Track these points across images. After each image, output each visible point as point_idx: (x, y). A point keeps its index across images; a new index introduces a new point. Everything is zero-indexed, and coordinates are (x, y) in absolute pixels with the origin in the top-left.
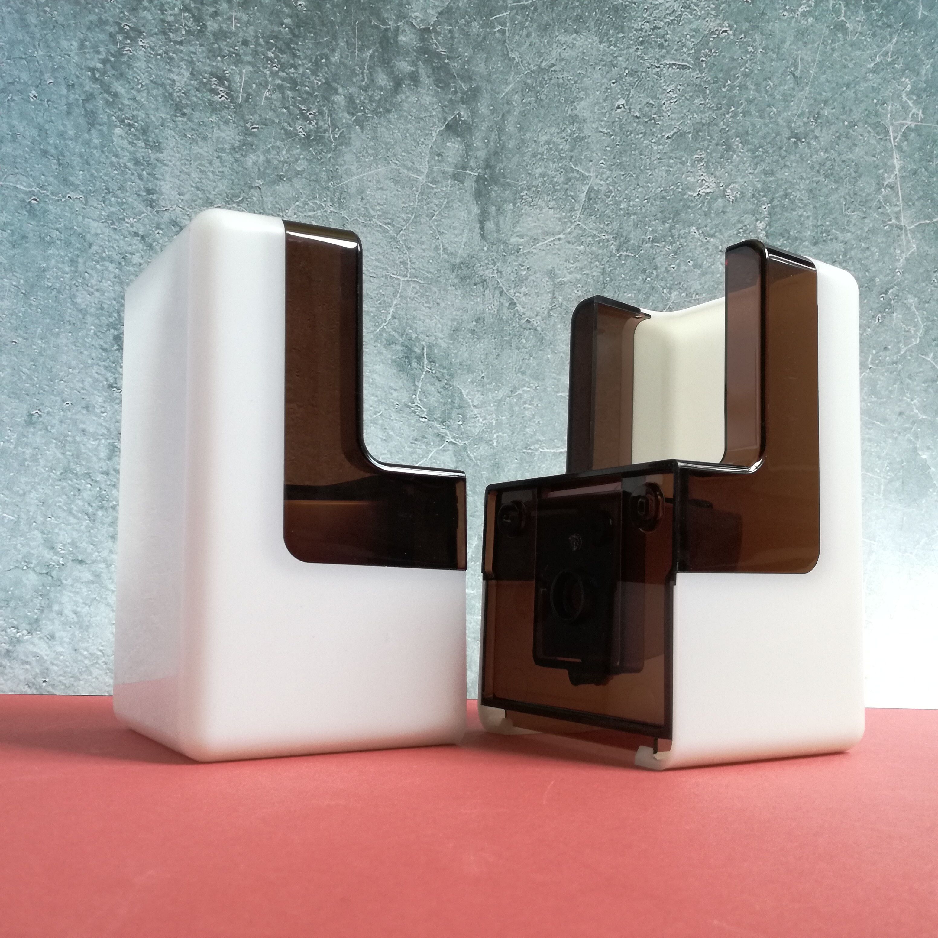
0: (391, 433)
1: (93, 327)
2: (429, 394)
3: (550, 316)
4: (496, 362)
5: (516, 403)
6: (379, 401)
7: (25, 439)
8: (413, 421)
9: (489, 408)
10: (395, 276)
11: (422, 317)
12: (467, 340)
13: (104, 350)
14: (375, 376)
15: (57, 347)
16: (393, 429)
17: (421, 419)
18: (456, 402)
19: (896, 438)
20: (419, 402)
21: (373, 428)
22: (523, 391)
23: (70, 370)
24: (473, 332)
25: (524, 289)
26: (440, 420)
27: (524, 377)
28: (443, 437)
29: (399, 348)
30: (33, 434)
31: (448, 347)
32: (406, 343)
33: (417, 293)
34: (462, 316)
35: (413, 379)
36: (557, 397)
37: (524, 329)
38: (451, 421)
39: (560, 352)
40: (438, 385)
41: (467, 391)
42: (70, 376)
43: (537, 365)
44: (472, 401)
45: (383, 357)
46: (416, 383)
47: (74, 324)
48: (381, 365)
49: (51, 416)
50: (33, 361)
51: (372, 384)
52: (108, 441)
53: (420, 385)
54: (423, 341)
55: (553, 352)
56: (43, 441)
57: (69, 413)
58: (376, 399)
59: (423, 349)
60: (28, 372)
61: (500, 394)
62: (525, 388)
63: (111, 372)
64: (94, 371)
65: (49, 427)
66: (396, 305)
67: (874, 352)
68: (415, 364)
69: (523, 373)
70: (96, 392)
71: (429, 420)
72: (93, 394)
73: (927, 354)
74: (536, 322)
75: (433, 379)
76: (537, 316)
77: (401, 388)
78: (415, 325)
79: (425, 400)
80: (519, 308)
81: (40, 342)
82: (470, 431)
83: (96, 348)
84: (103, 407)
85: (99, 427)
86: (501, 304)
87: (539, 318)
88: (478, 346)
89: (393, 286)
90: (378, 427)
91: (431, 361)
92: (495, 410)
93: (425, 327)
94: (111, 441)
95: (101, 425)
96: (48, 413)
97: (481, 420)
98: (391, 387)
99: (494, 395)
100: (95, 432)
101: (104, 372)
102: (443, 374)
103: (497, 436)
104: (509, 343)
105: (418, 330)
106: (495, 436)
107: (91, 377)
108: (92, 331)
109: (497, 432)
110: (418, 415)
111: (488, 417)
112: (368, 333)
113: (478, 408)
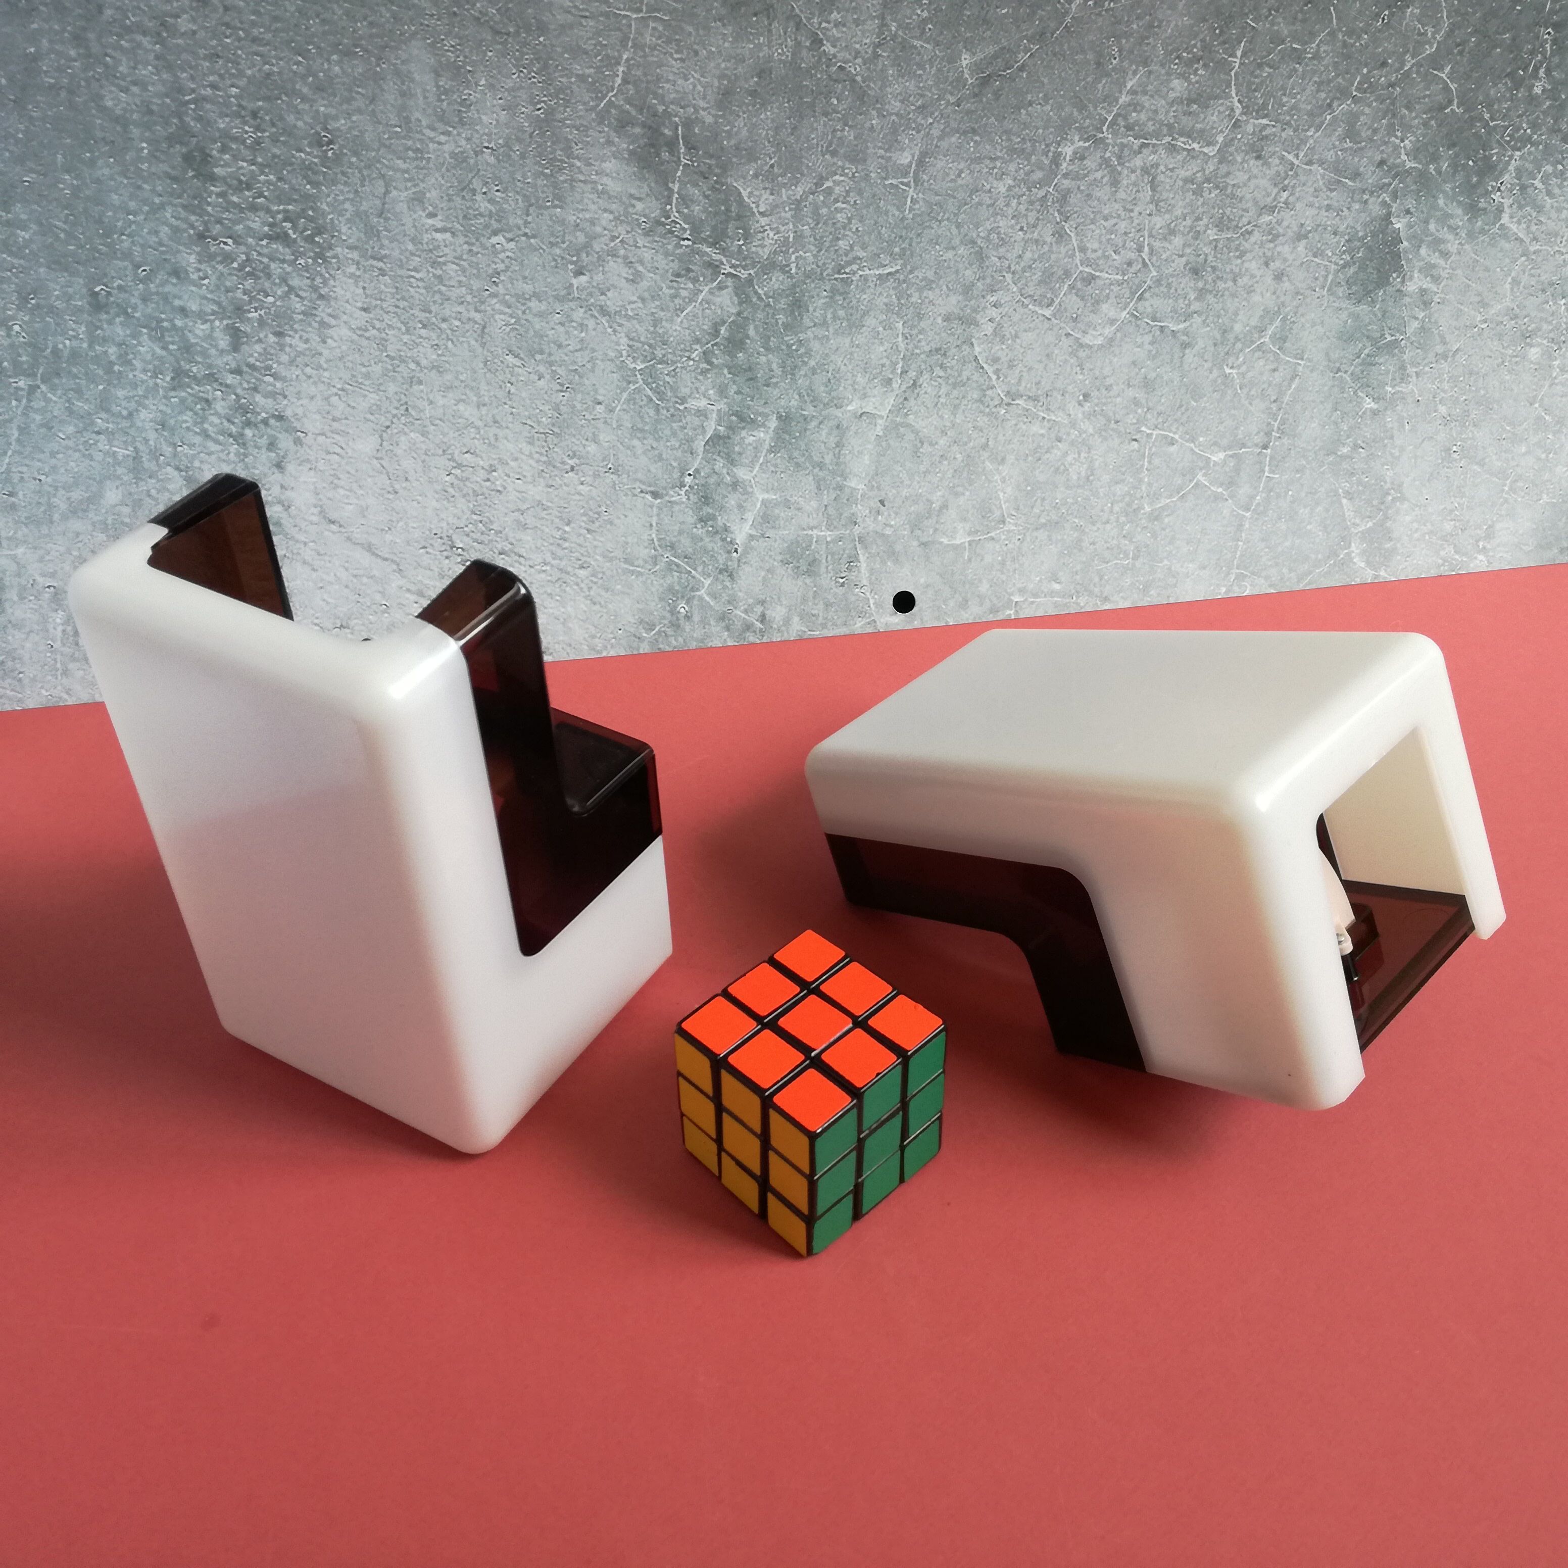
0: (640, 268)
1: (145, 145)
2: (692, 201)
3: (876, 56)
4: (791, 139)
5: (823, 202)
6: (616, 219)
7: (99, 332)
8: (669, 247)
9: (783, 214)
10: (623, 13)
11: (671, 77)
12: (744, 108)
13: (175, 179)
14: (605, 180)
15: (98, 181)
16: (641, 262)
17: (682, 242)
19: (1366, 202)
20: (677, 215)
21: (611, 263)
22: (834, 181)
23: (131, 217)
24: (753, 93)
25: (835, 16)
26: (710, 240)
27: (835, 160)
28: (717, 266)
29: (637, 130)
30: (110, 322)
31: (716, 122)
32: (649, 123)
33: (659, 38)
34: (735, 69)
35: (664, 179)
36: (885, 186)
37: (836, 81)
38: (728, 241)
39: (892, 114)
40: (704, 185)
41: (749, 190)
42: (133, 227)
43: (855, 138)
44: (758, 206)
45: (614, 149)
46: (671, 185)
47: (113, 142)
48: (613, 161)
49: (126, 292)
50: (66, 207)
51: (602, 193)
52: (225, 322)
53: (676, 187)
54: (676, 116)
55: (881, 116)
56: (128, 332)
57: (152, 286)
58: (611, 217)
59: (677, 129)
60: (65, 227)
61: (800, 190)
62: (837, 177)
63: (194, 213)
64: (168, 215)
65: (130, 310)
66: (628, 60)
67: (1365, 71)
69: (834, 153)
70: (181, 248)
71: (694, 243)
72: (179, 251)
73: (1441, 69)
74: (855, 68)
75: (696, 177)
76: (855, 58)
77: (648, 195)
78: (660, 91)
79: (686, 211)
80: (828, 48)
81: (67, 177)
82: (757, 253)
83: (159, 178)
84: (199, 270)
85: (205, 302)
86: (798, 44)
87: (859, 61)
88: (762, 116)
89: (619, 30)
90: (620, 260)
91: (691, 147)
92: (792, 217)
93: (677, 92)
94: (230, 322)
95: (206, 298)
96: (120, 288)
97: (771, 235)
98: (631, 196)
99: (790, 192)
100: (201, 310)
101: (183, 214)
102: (710, 166)
103: (797, 258)
104: (812, 106)
105: (666, 99)
106: (793, 257)
107: (166, 223)
108: (146, 151)
109: (796, 251)
110: (677, 236)
111: (782, 228)
112: (587, 110)
113: (767, 216)
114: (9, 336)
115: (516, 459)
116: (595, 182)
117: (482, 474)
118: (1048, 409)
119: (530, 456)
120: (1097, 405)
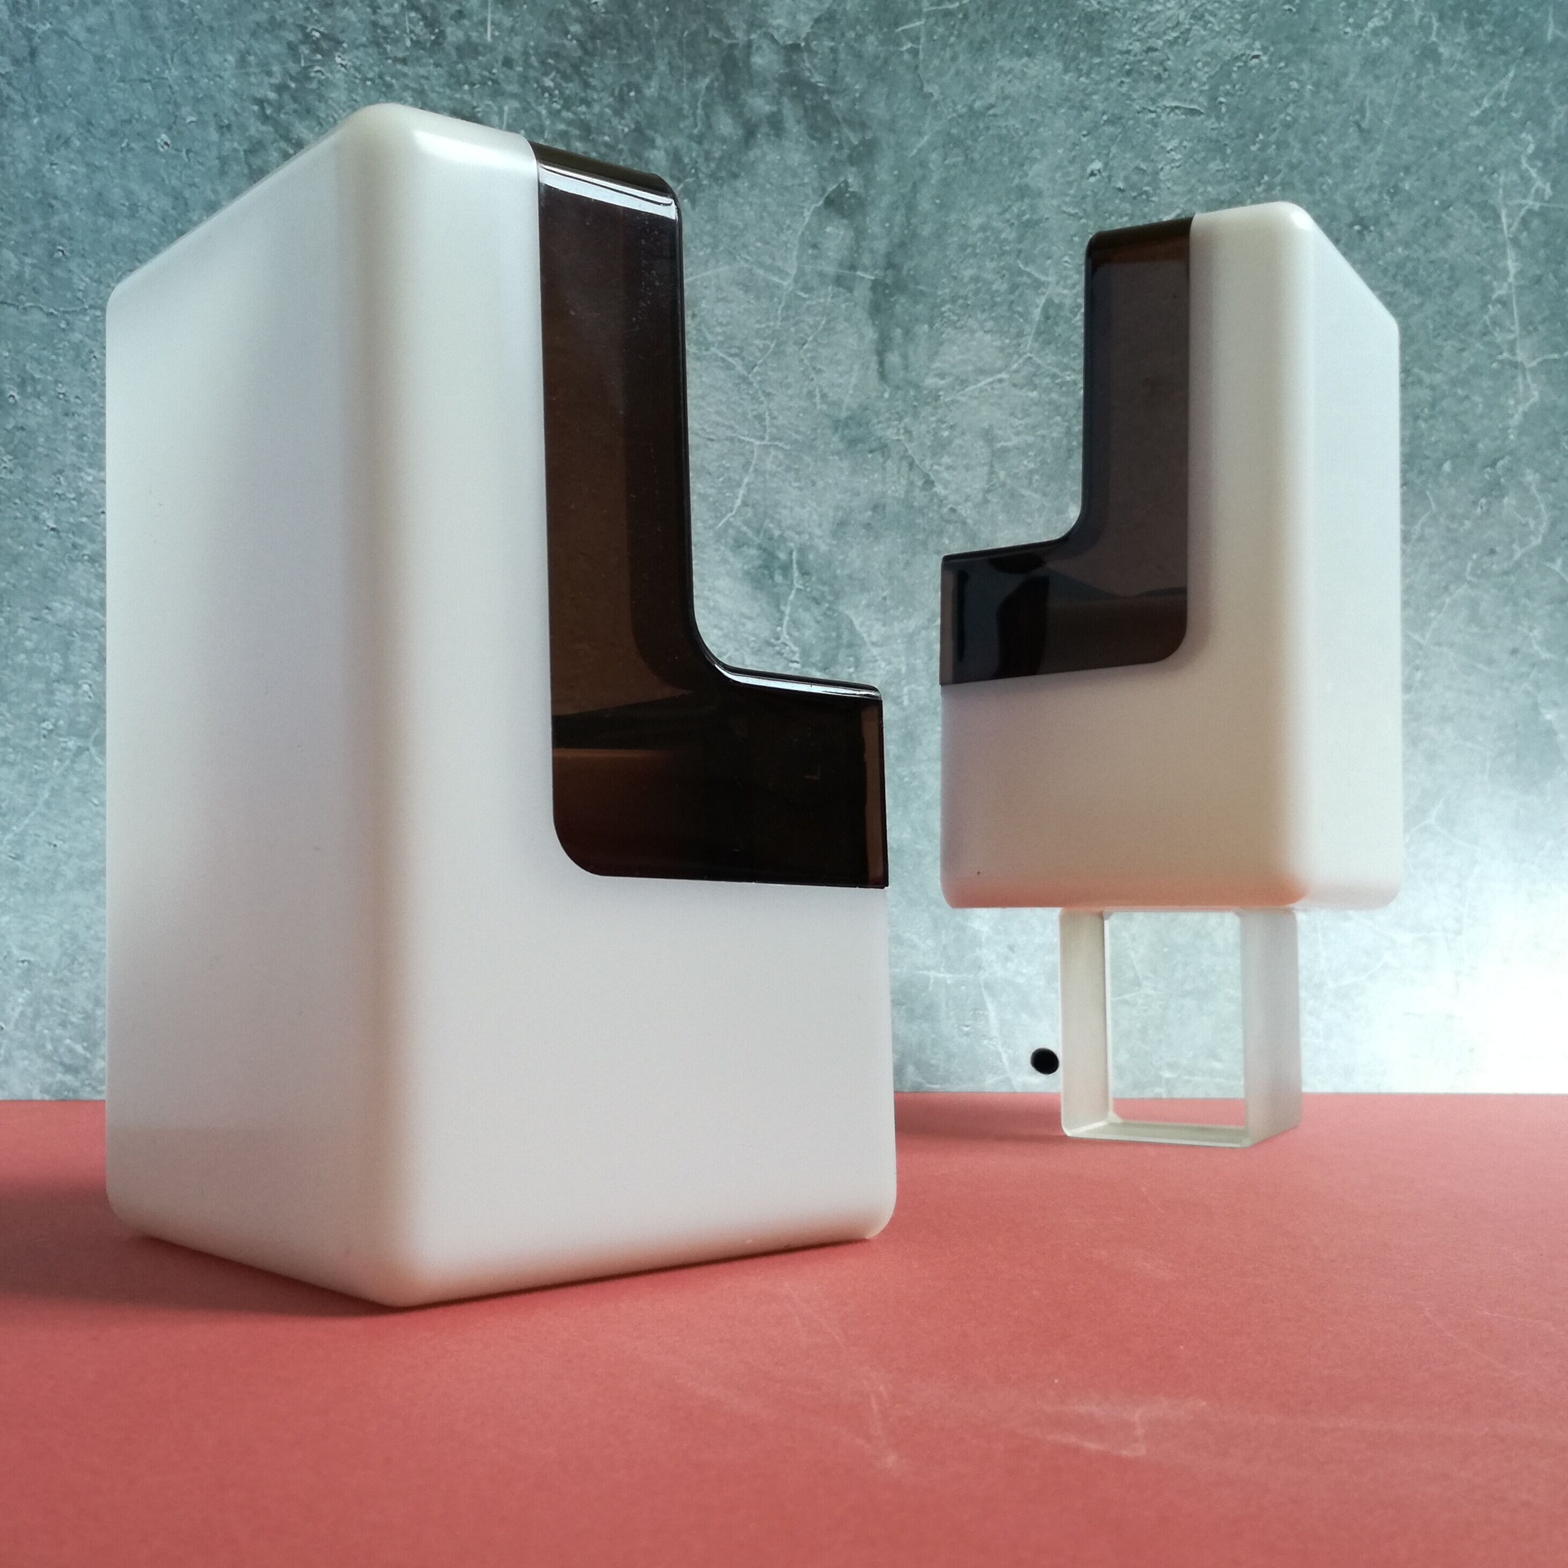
2: (803, 625)
3: (986, 501)
4: (904, 573)
6: (725, 636)
9: (895, 646)
10: (747, 439)
11: (789, 504)
12: (858, 540)
14: (718, 597)
17: (791, 665)
18: (844, 637)
19: (1507, 690)
20: (787, 637)
24: (868, 526)
25: (946, 460)
26: (820, 665)
29: (753, 552)
31: (830, 551)
32: (765, 545)
33: (779, 466)
34: (851, 501)
35: (777, 601)
37: (947, 521)
38: (839, 666)
40: (816, 611)
41: (861, 619)
44: (869, 636)
45: (729, 567)
46: (782, 608)
48: (727, 579)
51: (713, 609)
53: (787, 610)
54: (791, 541)
58: (720, 633)
59: (791, 553)
61: (912, 624)
66: (748, 484)
67: (1475, 556)
68: (778, 578)
71: (803, 666)
73: (1552, 560)
74: (965, 511)
75: (808, 602)
76: (966, 500)
77: (758, 615)
78: (777, 516)
79: (796, 634)
80: (939, 489)
86: (911, 483)
87: (969, 504)
88: (876, 549)
89: (742, 454)
91: (805, 573)
92: (905, 649)
93: (794, 518)
97: (884, 665)
98: (743, 615)
99: (903, 626)
102: (823, 593)
103: (910, 692)
104: (924, 544)
105: (783, 524)
106: (905, 690)
109: (908, 683)
110: (786, 658)
111: (895, 660)
112: (705, 528)
113: (881, 646)
114: (75, 694)
116: (708, 599)
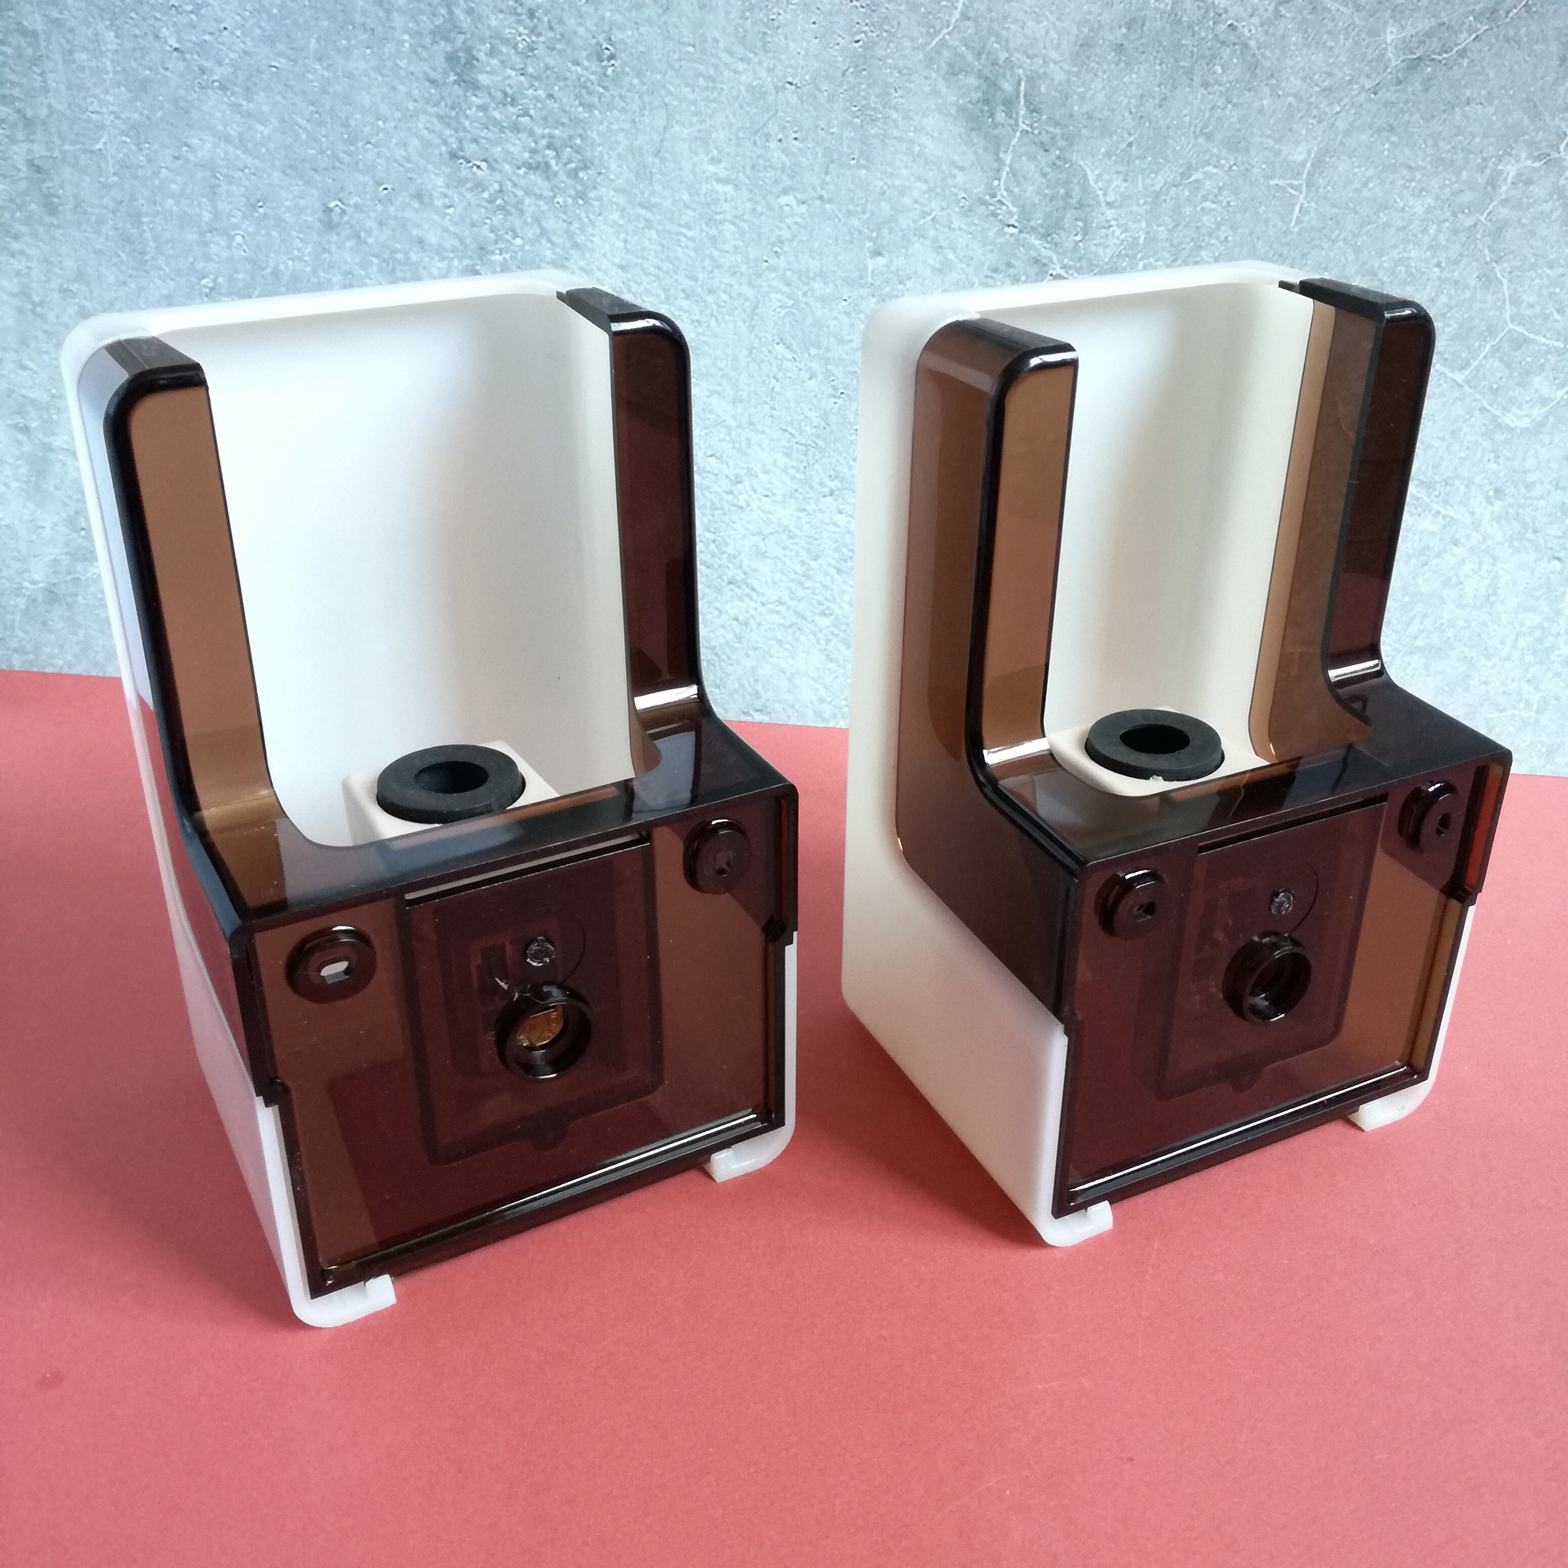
0: (951, 256)
1: (406, 37)
2: (1025, 178)
4: (1159, 113)
5: (1188, 199)
6: (931, 190)
7: (326, 255)
8: (991, 234)
9: (1135, 208)
11: (1021, 16)
12: (1105, 66)
13: (433, 82)
14: (924, 139)
15: (350, 76)
16: (953, 249)
17: (1006, 229)
18: (1074, 194)
20: (1005, 194)
21: (917, 246)
22: (1205, 173)
23: (380, 123)
24: (1119, 48)
26: (1041, 230)
27: (1210, 145)
28: (1045, 265)
29: (972, 81)
30: (340, 246)
31: (1068, 81)
32: (986, 71)
34: (1100, 14)
35: (996, 146)
36: (1269, 187)
37: (1223, 43)
38: (1063, 234)
39: (1289, 95)
40: (1043, 160)
41: (1097, 172)
42: (381, 135)
43: (1239, 120)
44: (1105, 194)
45: (940, 101)
46: (1002, 155)
47: (373, 30)
48: (937, 116)
49: (362, 211)
50: (312, 104)
51: (919, 155)
52: (465, 262)
53: (1008, 159)
54: (1020, 67)
55: (1275, 95)
56: (357, 260)
57: (391, 208)
58: (925, 187)
59: (1019, 84)
60: (309, 126)
61: (1160, 180)
62: (1209, 169)
63: (449, 125)
64: (421, 126)
65: (363, 234)
68: (1000, 117)
69: (1209, 137)
70: (430, 167)
71: (1021, 231)
72: (426, 171)
74: (1250, 29)
75: (1034, 148)
76: (1252, 15)
77: (972, 165)
78: (1005, 33)
79: (1016, 190)
81: (318, 67)
82: (1096, 254)
83: (417, 79)
84: (446, 196)
85: (446, 234)
87: (1255, 20)
88: (1126, 79)
90: (928, 243)
91: (1033, 110)
92: (1147, 213)
93: (1026, 36)
94: (470, 263)
95: (448, 231)
96: (357, 206)
97: (1118, 233)
98: (953, 163)
99: (1149, 181)
100: (440, 245)
101: (437, 126)
102: (1053, 137)
104: (1190, 72)
105: (1011, 44)
107: (417, 136)
108: (407, 45)
109: (1145, 257)
110: (1001, 221)
111: (1132, 226)
112: (914, 49)
113: (1115, 208)
114: (229, 247)
115: (767, 472)
116: (911, 141)
117: (725, 485)
118: (1445, 502)
119: (785, 470)
120: (1511, 505)
